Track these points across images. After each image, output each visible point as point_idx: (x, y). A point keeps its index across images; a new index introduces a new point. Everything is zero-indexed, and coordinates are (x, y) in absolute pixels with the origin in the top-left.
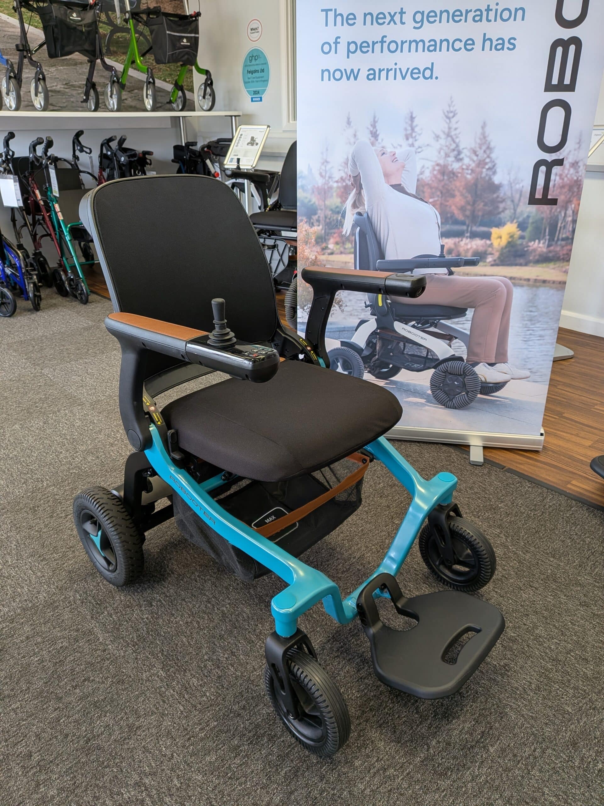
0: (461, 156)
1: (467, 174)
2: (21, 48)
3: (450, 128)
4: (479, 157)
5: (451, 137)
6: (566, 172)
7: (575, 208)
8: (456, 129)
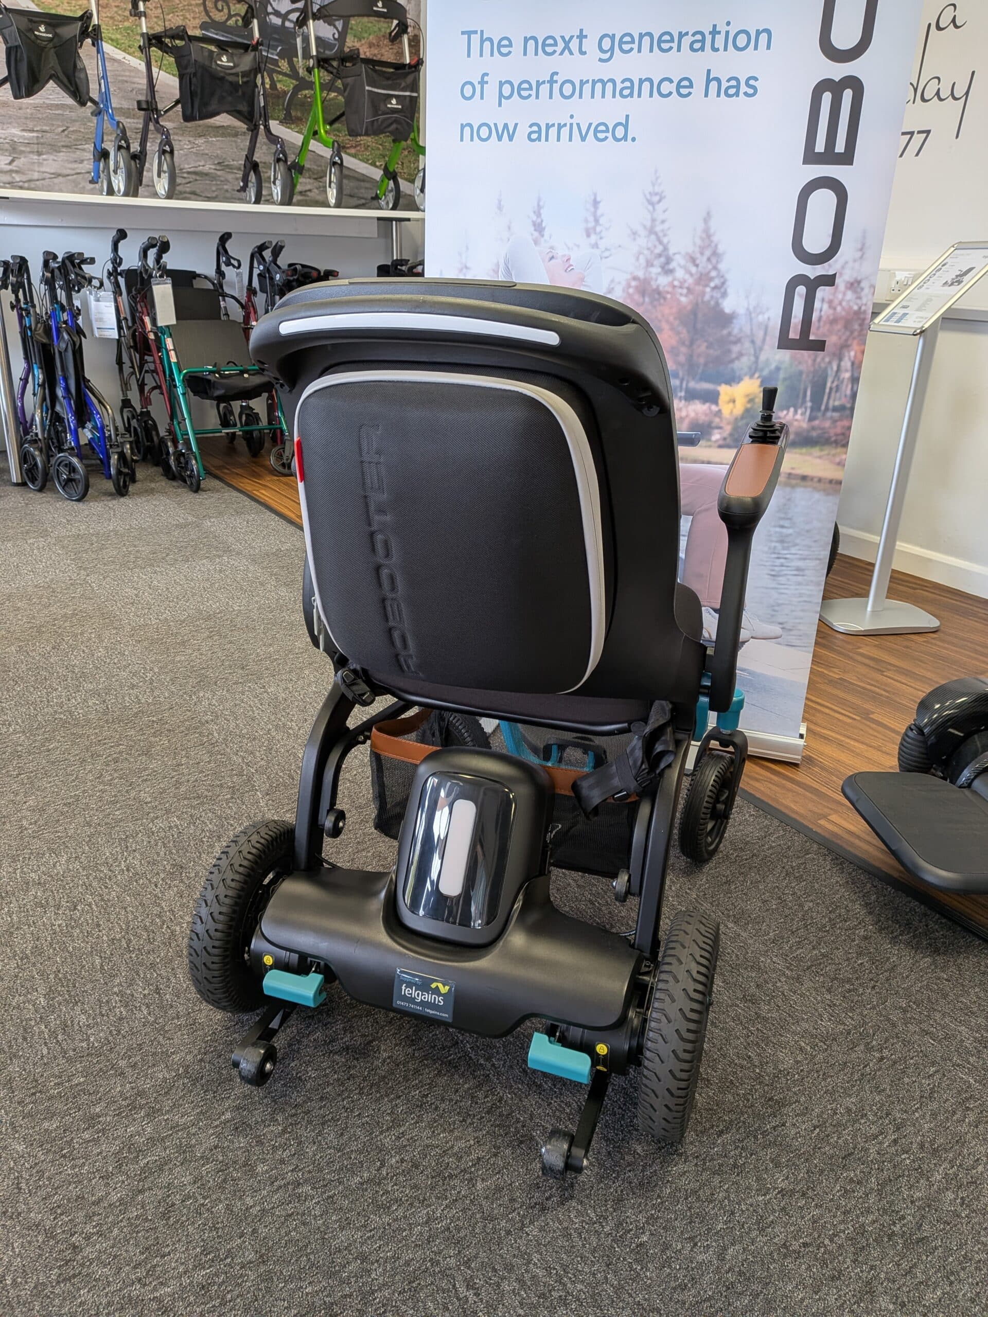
0: (671, 266)
1: (681, 294)
2: (144, 106)
3: (653, 220)
4: (700, 268)
5: (656, 234)
6: (840, 296)
7: (855, 356)
8: (663, 222)
